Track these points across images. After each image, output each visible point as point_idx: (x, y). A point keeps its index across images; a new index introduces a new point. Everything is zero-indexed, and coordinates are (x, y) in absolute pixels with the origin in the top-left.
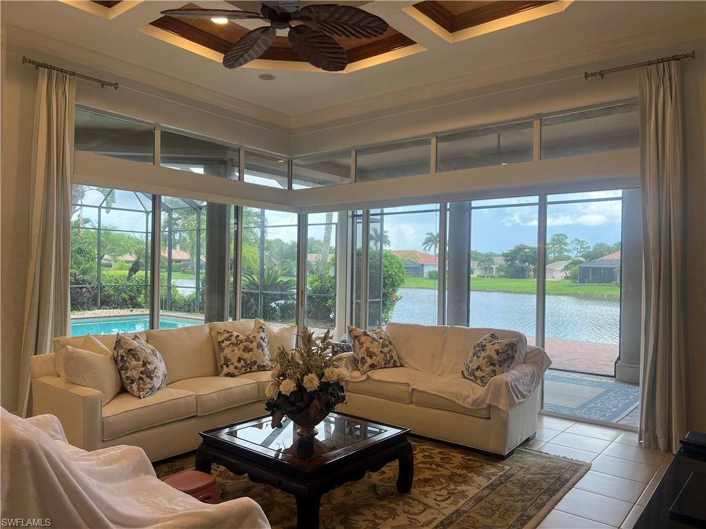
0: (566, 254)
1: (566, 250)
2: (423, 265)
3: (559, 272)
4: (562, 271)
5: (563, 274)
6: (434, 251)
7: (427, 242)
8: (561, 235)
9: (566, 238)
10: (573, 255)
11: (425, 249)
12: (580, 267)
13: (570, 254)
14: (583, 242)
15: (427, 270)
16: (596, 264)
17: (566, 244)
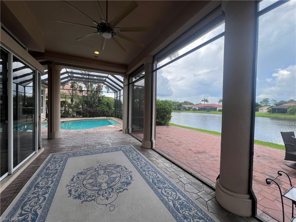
0: (269, 104)
1: (269, 103)
2: (217, 108)
3: (265, 110)
4: (266, 109)
5: (267, 111)
6: (221, 104)
7: (219, 102)
8: (266, 99)
9: (269, 99)
10: (272, 105)
11: (219, 103)
12: (272, 108)
13: (270, 104)
14: (275, 101)
15: (218, 109)
16: (279, 107)
17: (269, 101)
